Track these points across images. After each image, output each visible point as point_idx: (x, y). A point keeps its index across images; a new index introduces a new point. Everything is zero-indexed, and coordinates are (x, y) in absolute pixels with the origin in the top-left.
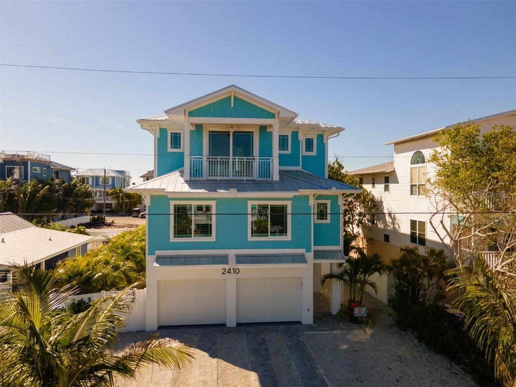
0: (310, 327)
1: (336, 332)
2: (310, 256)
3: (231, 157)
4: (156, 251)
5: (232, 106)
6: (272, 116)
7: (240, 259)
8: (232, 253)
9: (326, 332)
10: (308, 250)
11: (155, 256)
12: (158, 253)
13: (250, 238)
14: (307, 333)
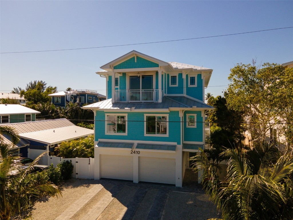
0: (179, 189)
1: (192, 193)
2: (180, 147)
3: (141, 90)
4: (99, 139)
5: (136, 62)
6: (157, 65)
7: (139, 146)
8: (136, 142)
9: (186, 193)
10: (179, 143)
11: (98, 141)
12: (100, 140)
13: (146, 135)
14: (174, 191)
